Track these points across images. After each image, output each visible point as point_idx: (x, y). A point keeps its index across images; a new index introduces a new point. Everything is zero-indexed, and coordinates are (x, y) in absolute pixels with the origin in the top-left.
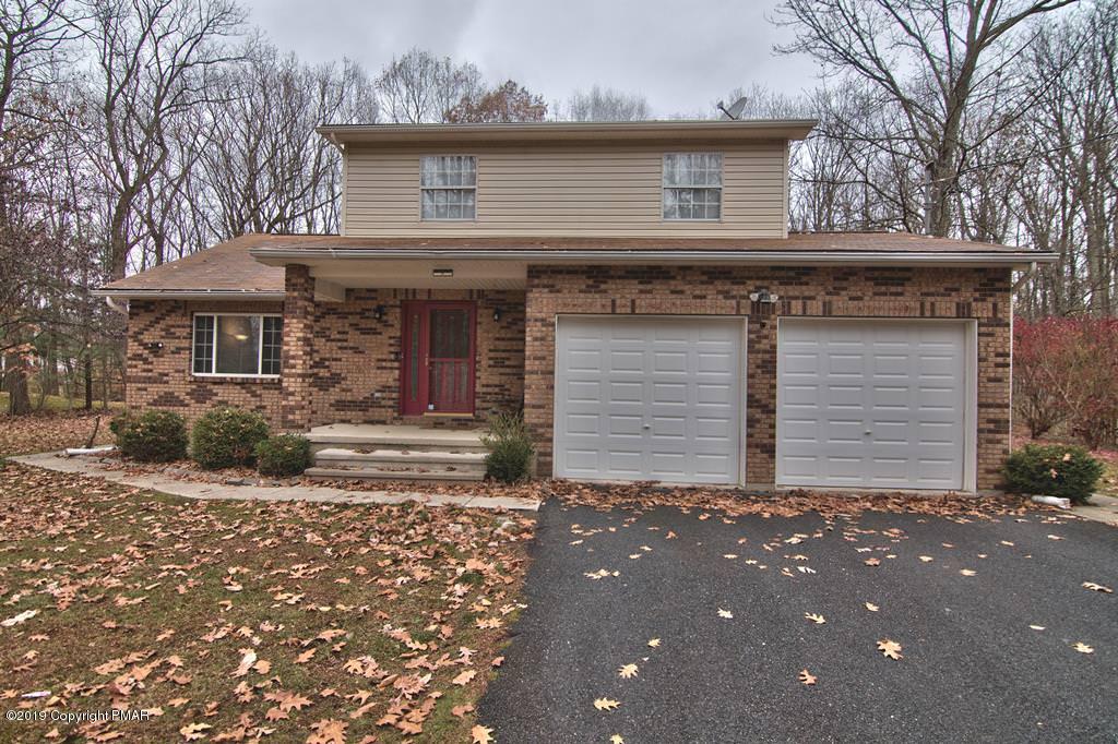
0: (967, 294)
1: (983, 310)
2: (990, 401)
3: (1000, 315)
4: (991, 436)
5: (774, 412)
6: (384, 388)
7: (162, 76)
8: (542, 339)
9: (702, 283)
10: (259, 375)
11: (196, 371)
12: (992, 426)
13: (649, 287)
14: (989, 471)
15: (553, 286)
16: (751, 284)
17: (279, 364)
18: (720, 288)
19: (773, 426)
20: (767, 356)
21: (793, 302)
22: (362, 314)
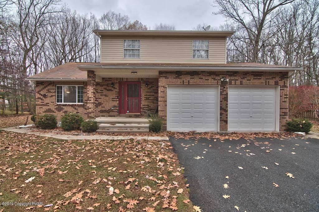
0: (277, 79)
1: (281, 83)
2: (283, 107)
3: (286, 85)
4: (283, 117)
5: (227, 111)
6: (114, 107)
7: (36, 16)
8: (163, 92)
9: (208, 76)
10: (77, 103)
11: (57, 102)
12: (283, 114)
13: (193, 77)
14: (282, 126)
15: (166, 77)
16: (221, 76)
17: (83, 100)
18: (213, 77)
19: (227, 115)
20: (225, 96)
21: (232, 81)
22: (107, 85)
